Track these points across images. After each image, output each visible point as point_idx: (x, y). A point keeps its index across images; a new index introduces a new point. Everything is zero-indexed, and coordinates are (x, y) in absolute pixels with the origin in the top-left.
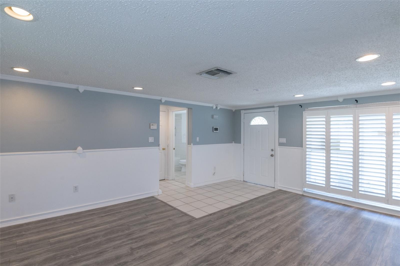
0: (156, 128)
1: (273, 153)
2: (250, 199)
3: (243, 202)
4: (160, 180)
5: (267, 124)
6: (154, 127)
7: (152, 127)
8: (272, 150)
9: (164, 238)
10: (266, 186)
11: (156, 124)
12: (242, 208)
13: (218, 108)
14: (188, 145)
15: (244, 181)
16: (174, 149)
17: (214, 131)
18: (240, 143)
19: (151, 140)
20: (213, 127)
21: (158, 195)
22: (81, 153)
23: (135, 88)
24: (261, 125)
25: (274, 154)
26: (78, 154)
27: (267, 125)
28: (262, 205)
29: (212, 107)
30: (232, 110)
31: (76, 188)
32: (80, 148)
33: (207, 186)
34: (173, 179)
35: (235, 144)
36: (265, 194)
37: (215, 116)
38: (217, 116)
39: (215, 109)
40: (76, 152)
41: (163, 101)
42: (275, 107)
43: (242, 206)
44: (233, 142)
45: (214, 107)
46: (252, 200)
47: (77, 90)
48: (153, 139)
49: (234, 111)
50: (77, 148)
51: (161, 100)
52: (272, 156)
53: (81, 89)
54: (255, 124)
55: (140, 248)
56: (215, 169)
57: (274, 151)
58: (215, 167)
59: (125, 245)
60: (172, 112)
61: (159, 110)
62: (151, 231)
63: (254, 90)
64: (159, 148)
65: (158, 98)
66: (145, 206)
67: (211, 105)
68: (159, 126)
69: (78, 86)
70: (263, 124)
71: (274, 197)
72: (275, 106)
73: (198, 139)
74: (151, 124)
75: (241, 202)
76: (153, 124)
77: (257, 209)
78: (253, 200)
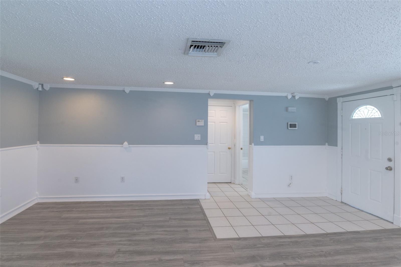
0: (203, 125)
1: (391, 164)
2: (325, 232)
3: (308, 235)
4: (208, 183)
5: (380, 116)
6: (201, 123)
7: (198, 124)
8: (390, 160)
9: (158, 250)
10: (378, 217)
11: (203, 120)
12: (297, 242)
13: (297, 98)
14: (250, 145)
15: (342, 202)
16: (242, 149)
17: (289, 128)
18: (337, 146)
19: (197, 137)
20: (288, 123)
21: (205, 199)
22: (127, 148)
23: (165, 83)
24: (370, 119)
25: (392, 166)
26: (125, 148)
27: (379, 118)
28: (338, 247)
29: (286, 97)
30: (324, 99)
31: (123, 179)
32: (126, 143)
33: (275, 200)
34: (240, 184)
35: (329, 146)
36: (363, 230)
37: (290, 109)
38: (295, 108)
39: (291, 98)
40: (123, 147)
41: (212, 94)
42: (394, 88)
43: (300, 240)
44: (327, 144)
45: (290, 97)
46: (327, 235)
47: (124, 91)
48: (200, 136)
49: (327, 99)
50: (123, 144)
51: (209, 94)
52: (389, 169)
53: (127, 90)
54: (359, 117)
55: (125, 253)
56: (291, 179)
57: (393, 162)
58: (291, 177)
59: (118, 244)
60: (239, 106)
61: (208, 104)
62: (154, 238)
63: (309, 63)
64: (207, 147)
65: (206, 91)
66: (180, 208)
67: (284, 94)
68: (208, 122)
69: (124, 87)
70: (373, 117)
71: (375, 239)
72: (393, 86)
73: (262, 138)
74: (197, 120)
75: (304, 234)
76: (199, 120)
77: (322, 251)
78: (329, 235)
